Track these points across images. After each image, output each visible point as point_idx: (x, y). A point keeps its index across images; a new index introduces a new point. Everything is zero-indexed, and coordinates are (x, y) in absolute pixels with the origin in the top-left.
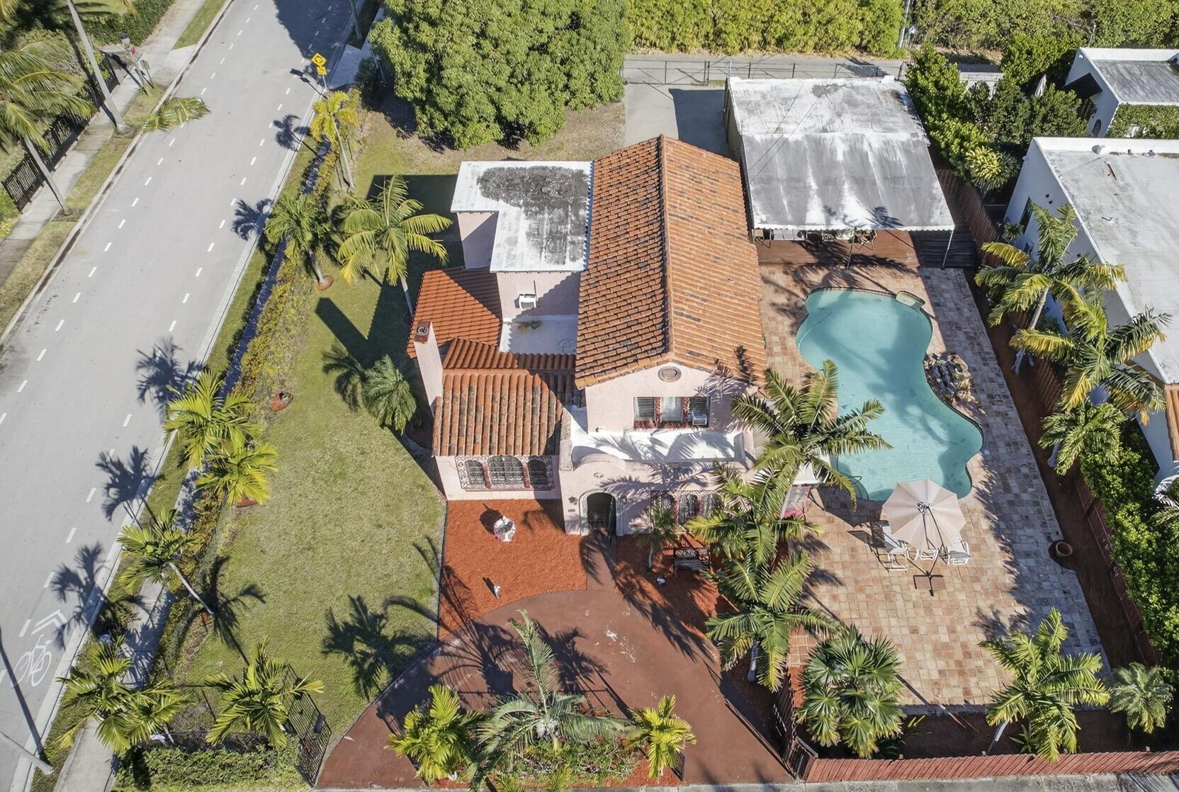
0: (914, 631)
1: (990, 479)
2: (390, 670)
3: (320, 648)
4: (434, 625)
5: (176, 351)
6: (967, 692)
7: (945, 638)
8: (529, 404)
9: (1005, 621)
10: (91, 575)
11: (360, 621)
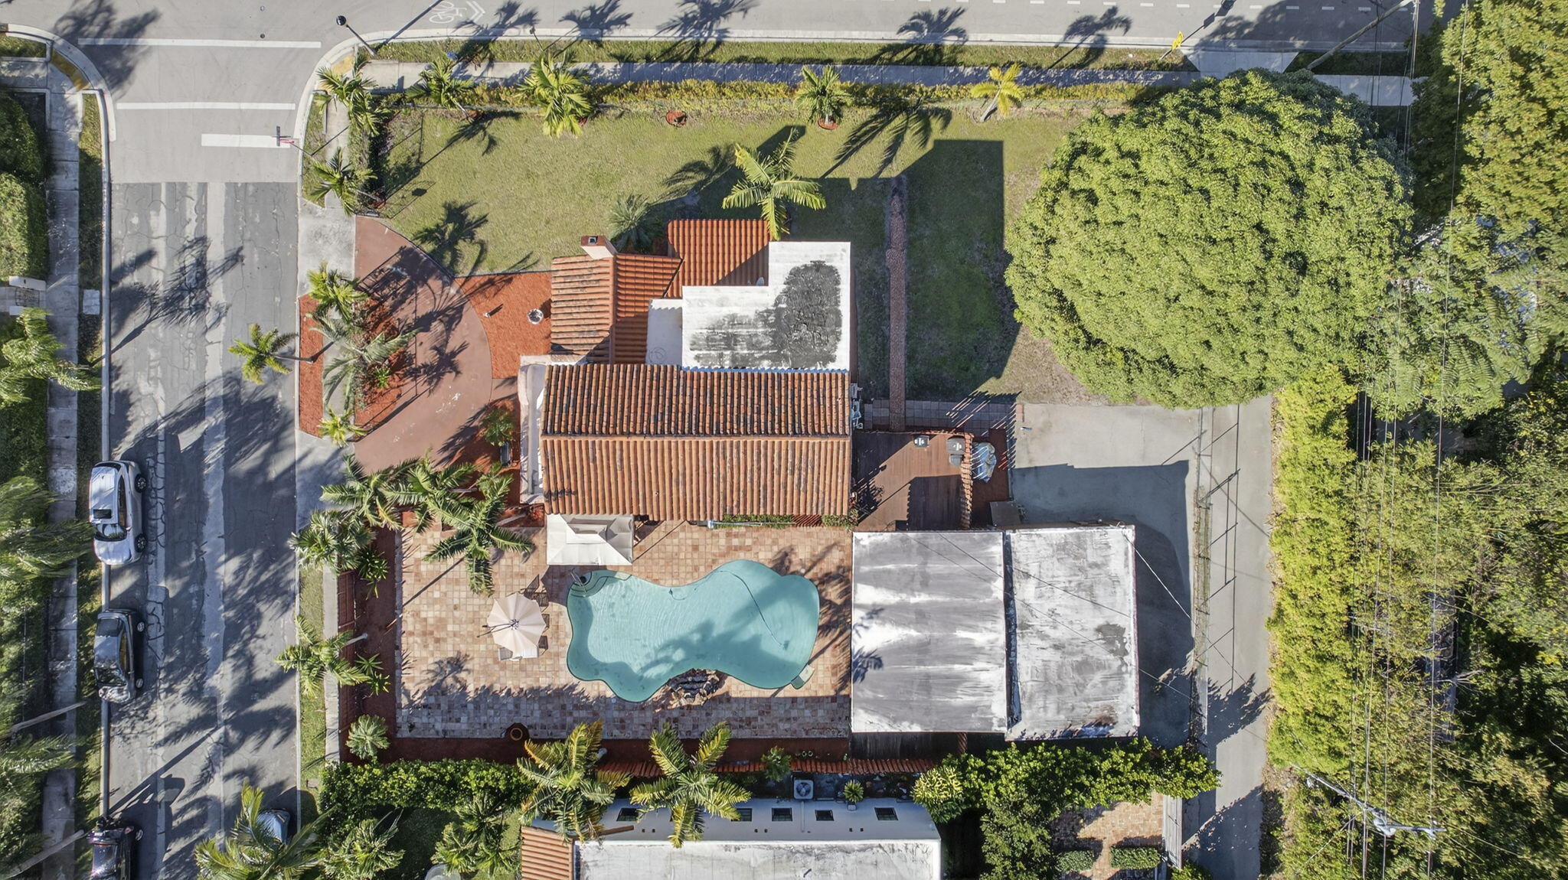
0: (455, 608)
1: (587, 698)
2: (434, 251)
3: (449, 200)
4: (467, 273)
5: (742, 13)
6: (412, 634)
7: (450, 628)
8: (586, 329)
9: (463, 675)
10: (512, 26)
11: (470, 224)
